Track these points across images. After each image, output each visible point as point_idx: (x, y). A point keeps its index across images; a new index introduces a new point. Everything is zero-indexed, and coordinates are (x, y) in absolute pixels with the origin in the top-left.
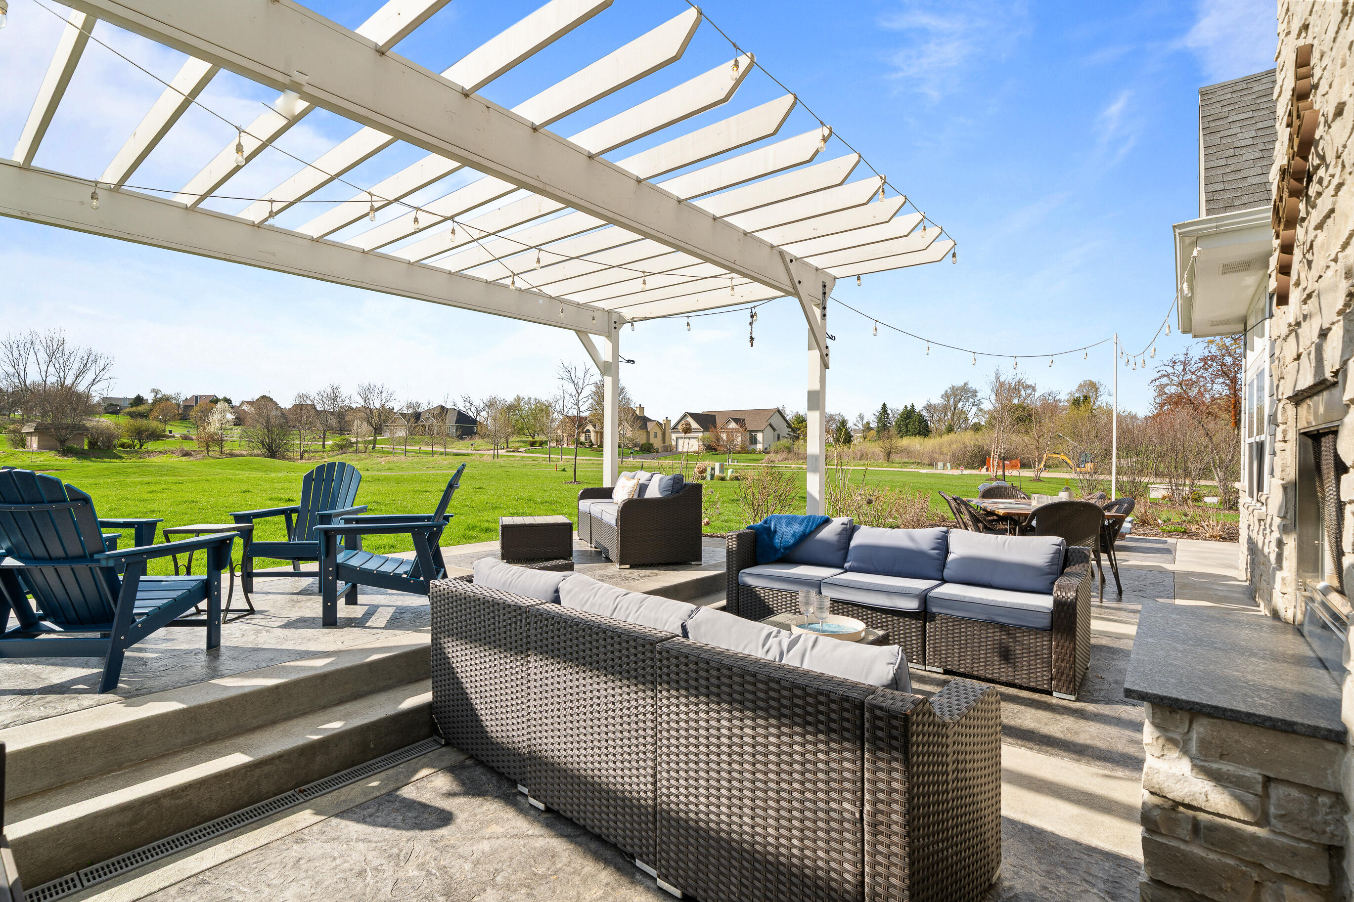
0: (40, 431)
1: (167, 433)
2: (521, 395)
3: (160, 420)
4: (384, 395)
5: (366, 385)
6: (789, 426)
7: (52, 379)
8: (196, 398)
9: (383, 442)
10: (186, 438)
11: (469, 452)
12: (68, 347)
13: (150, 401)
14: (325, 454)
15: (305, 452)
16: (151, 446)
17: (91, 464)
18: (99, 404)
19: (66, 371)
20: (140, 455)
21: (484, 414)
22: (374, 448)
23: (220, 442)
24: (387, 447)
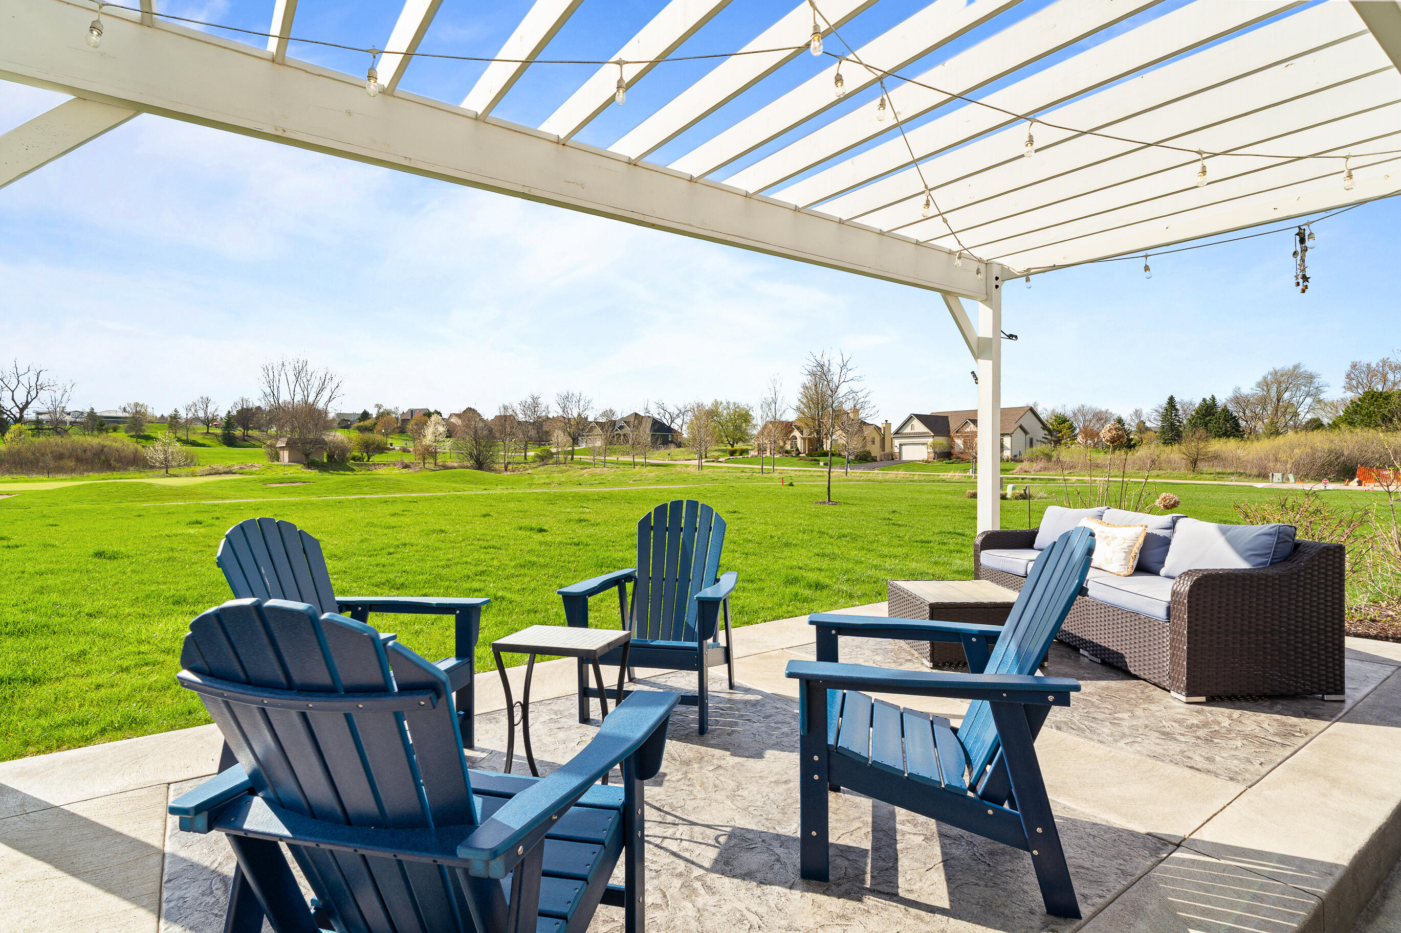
0: (290, 445)
1: (389, 446)
2: (719, 400)
3: (383, 434)
4: (582, 403)
5: (564, 393)
6: (1044, 426)
7: (298, 398)
8: (412, 412)
9: (583, 452)
10: (405, 450)
11: (666, 462)
12: (310, 368)
13: (374, 416)
14: (527, 466)
15: (509, 463)
16: (376, 458)
17: (330, 477)
18: (333, 420)
19: (309, 390)
20: (368, 467)
21: (678, 421)
22: (572, 459)
23: (434, 454)
24: (587, 458)
